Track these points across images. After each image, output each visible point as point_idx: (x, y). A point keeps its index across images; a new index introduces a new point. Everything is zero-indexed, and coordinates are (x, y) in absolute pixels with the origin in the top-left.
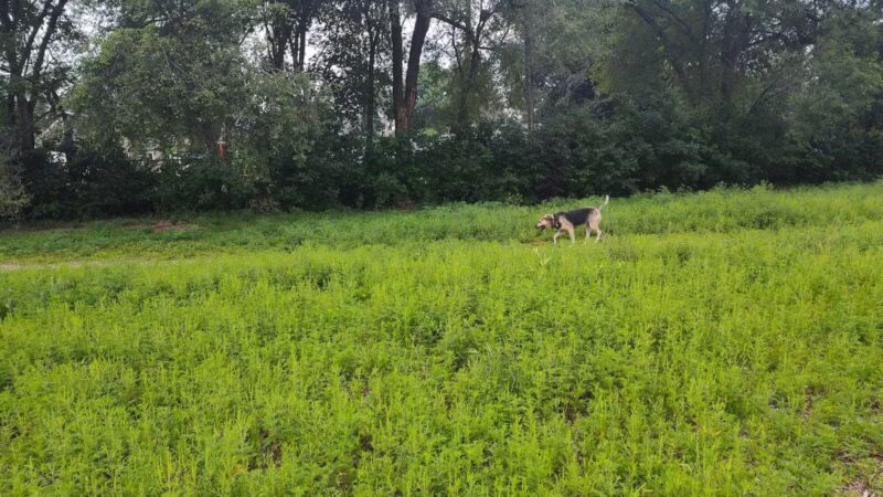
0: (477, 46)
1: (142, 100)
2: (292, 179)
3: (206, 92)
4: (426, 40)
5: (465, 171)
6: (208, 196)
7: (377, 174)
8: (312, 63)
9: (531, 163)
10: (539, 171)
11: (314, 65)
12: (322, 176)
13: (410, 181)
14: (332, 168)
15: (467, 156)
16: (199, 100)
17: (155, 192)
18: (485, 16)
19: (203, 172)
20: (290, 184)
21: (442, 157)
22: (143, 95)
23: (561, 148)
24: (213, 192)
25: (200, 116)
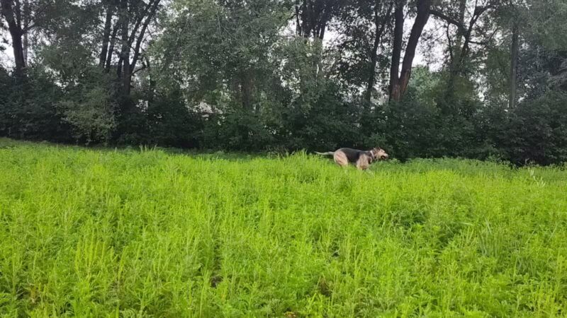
0: (468, 40)
1: (197, 52)
2: (300, 131)
3: (243, 49)
4: (423, 32)
5: (447, 139)
6: (236, 139)
7: (369, 135)
8: (328, 46)
9: (512, 137)
10: (517, 145)
11: (329, 48)
12: (325, 132)
13: (396, 142)
14: (333, 126)
15: (451, 127)
16: (237, 55)
17: (201, 133)
18: (478, 11)
19: (235, 120)
20: (299, 135)
21: (427, 126)
22: (199, 48)
23: (543, 127)
24: (241, 137)
25: (236, 66)
